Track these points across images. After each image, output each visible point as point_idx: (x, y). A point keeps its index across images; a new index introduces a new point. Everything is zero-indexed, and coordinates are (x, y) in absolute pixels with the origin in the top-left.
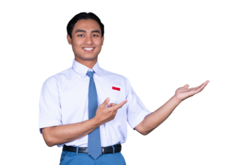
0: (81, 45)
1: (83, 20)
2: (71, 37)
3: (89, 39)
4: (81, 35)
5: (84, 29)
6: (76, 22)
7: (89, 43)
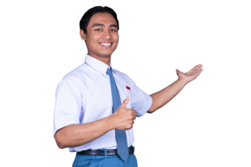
0: (98, 40)
1: (99, 13)
2: (85, 32)
3: (107, 33)
4: (99, 30)
5: (102, 23)
6: (92, 16)
7: (108, 37)
